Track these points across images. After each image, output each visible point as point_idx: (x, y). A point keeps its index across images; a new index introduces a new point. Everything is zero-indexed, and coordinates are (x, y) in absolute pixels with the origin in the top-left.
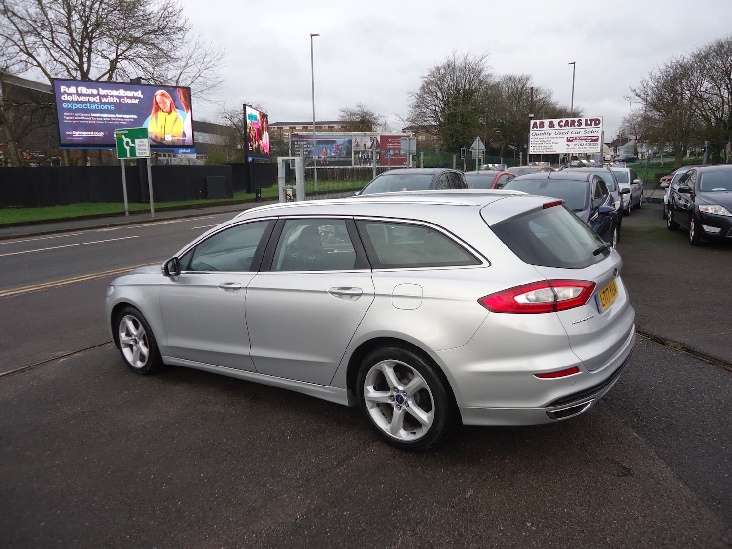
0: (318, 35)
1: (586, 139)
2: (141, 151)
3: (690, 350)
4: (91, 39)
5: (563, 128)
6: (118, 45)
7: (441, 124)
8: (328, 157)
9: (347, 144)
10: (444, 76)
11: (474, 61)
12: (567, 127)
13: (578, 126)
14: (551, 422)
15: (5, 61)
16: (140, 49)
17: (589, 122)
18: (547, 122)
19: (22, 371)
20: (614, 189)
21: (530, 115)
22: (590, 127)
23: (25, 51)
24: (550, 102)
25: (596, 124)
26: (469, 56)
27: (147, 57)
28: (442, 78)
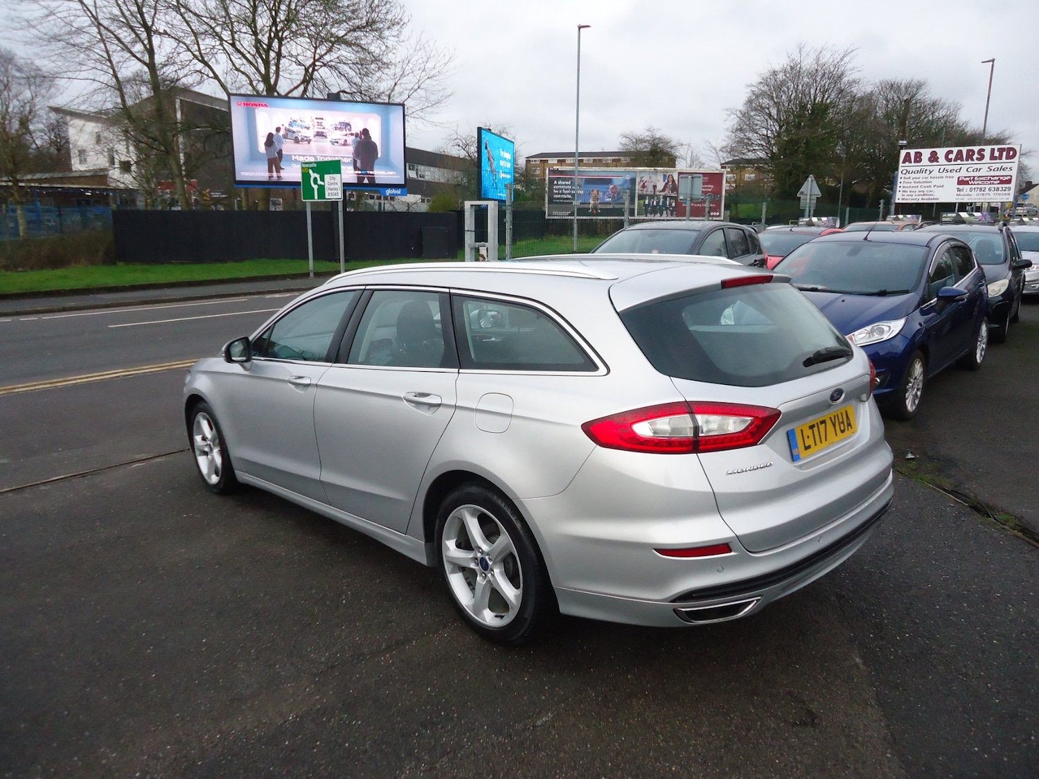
0: (588, 26)
1: (989, 180)
2: (332, 192)
3: (1027, 529)
4: (281, 40)
5: (953, 163)
6: (316, 48)
7: (773, 157)
8: (600, 203)
9: (628, 185)
10: (783, 83)
11: (831, 60)
12: (959, 162)
13: (977, 159)
14: (681, 626)
15: (176, 71)
16: (344, 52)
17: (997, 154)
18: (926, 153)
19: (83, 475)
20: (1002, 259)
21: (900, 142)
22: (998, 161)
23: (200, 58)
24: (957, 122)
25: (1008, 157)
26: (824, 52)
27: (353, 63)
28: (779, 87)
